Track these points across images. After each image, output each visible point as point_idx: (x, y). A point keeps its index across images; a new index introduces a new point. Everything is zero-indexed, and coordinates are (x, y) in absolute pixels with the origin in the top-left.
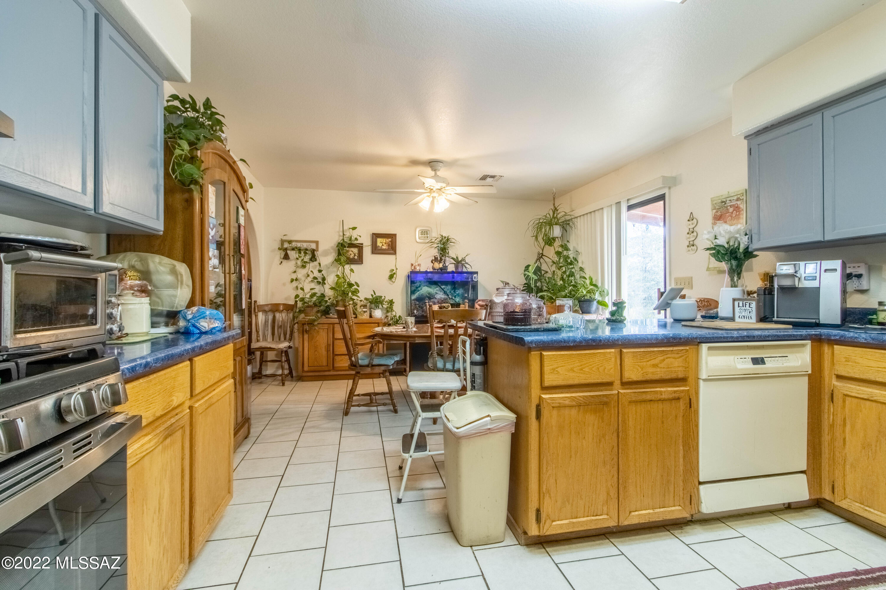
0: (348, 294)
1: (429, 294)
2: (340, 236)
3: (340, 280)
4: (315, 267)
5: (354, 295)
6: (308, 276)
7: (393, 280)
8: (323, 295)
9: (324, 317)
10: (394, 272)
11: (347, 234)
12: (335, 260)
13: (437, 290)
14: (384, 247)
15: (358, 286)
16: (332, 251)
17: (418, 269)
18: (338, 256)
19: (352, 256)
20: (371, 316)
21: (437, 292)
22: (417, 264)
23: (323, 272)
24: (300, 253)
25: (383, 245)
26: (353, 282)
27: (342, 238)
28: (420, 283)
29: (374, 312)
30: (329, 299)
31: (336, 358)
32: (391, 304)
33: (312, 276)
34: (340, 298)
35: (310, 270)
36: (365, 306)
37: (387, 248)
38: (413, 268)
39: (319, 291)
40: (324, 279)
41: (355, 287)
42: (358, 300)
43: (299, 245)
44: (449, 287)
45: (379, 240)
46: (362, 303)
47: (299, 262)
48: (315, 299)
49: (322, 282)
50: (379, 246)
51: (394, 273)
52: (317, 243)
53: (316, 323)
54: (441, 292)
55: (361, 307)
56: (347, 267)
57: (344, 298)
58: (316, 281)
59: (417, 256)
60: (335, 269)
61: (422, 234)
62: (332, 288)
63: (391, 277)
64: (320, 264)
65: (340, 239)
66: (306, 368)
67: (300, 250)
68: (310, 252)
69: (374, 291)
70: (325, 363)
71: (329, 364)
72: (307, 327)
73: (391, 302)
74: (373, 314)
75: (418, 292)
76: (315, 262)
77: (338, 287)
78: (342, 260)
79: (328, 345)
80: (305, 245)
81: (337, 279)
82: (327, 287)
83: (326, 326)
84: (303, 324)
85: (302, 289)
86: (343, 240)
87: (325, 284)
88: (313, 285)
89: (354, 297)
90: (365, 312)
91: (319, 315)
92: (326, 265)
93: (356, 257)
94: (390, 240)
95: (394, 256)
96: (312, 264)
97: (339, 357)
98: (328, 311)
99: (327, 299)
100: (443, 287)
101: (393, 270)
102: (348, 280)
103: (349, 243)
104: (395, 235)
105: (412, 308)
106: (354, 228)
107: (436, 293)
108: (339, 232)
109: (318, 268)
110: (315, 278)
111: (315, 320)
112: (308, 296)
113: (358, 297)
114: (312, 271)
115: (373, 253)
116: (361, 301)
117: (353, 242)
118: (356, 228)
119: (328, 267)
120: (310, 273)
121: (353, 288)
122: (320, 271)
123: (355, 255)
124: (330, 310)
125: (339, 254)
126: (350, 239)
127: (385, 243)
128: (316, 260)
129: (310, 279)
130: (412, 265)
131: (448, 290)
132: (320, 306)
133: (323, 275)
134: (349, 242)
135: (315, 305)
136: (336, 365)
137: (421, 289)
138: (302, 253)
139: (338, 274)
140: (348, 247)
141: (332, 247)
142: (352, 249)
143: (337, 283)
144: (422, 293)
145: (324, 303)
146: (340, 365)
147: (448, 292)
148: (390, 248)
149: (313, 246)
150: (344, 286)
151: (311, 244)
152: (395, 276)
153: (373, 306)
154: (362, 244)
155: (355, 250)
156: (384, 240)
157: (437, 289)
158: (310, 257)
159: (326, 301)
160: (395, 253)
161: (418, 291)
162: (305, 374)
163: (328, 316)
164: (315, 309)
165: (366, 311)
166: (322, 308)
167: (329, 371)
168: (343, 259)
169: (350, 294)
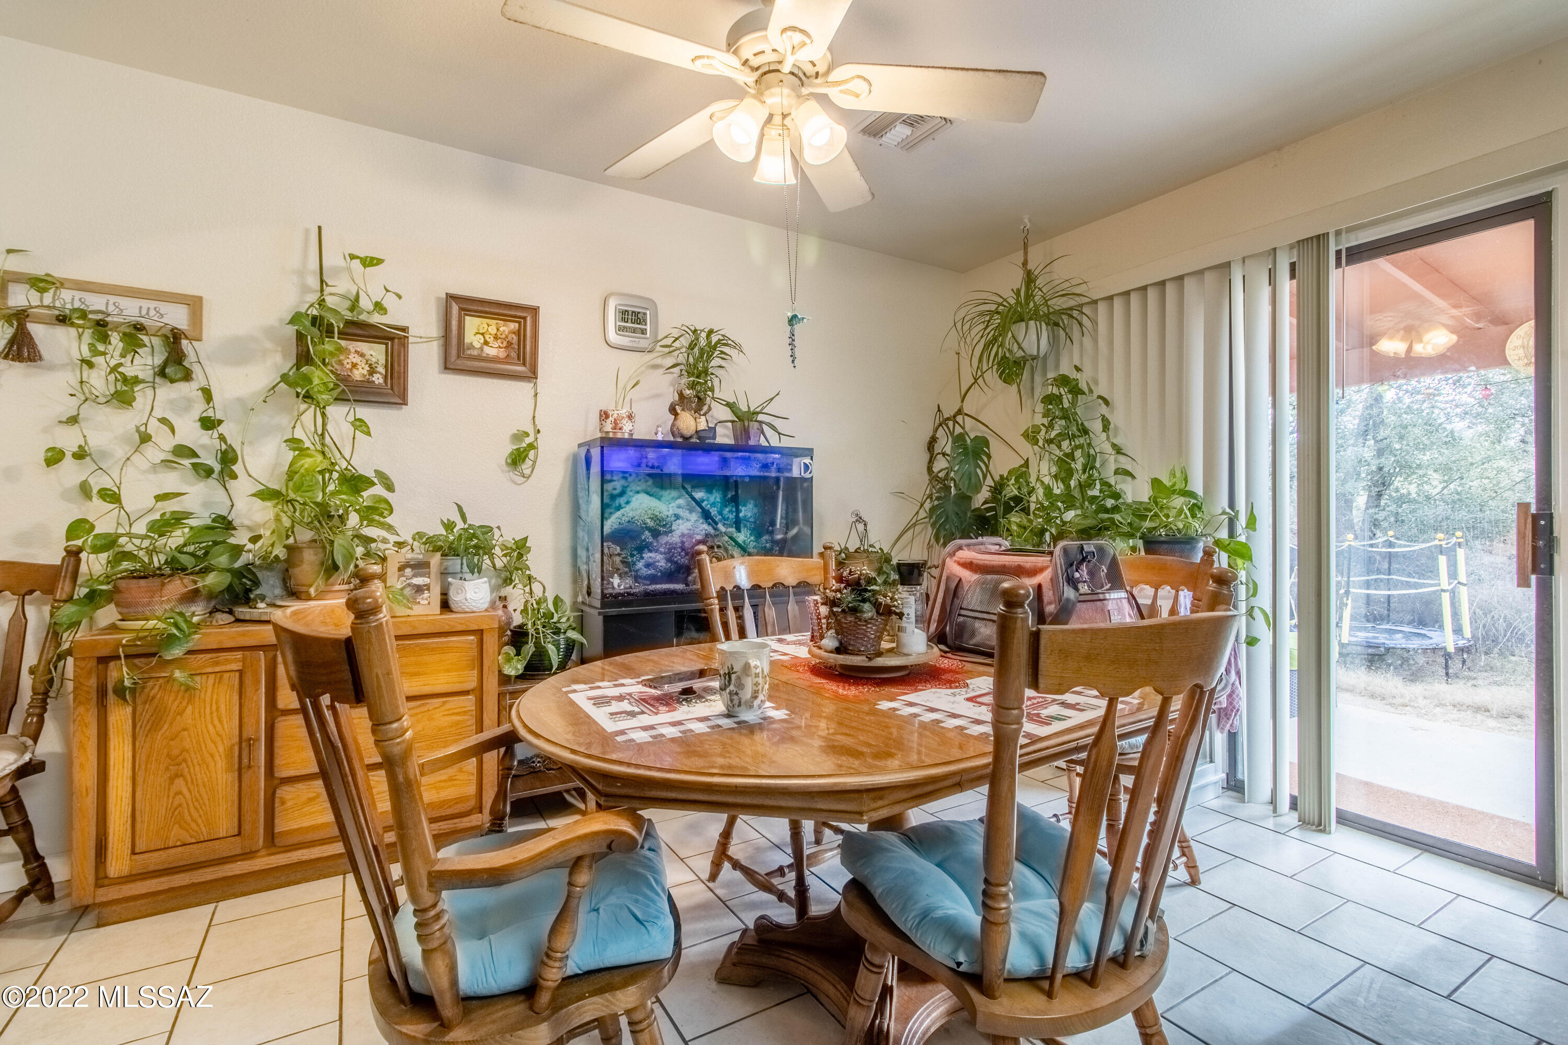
0: (342, 519)
1: (655, 518)
2: (305, 289)
3: (307, 462)
4: (186, 405)
5: (371, 523)
6: (145, 438)
7: (526, 467)
8: (225, 524)
9: (223, 618)
10: (528, 440)
11: (340, 286)
12: (284, 378)
13: (679, 507)
14: (490, 351)
15: (390, 488)
16: (268, 345)
17: (626, 429)
18: (298, 366)
19: (359, 374)
20: (445, 605)
21: (680, 512)
22: (624, 412)
23: (221, 429)
24: (105, 339)
25: (486, 343)
26: (371, 474)
27: (313, 297)
28: (623, 482)
29: (462, 589)
30: (255, 539)
31: (286, 792)
32: (520, 556)
33: (164, 442)
34: (304, 535)
35: (158, 413)
36: (420, 567)
37: (502, 354)
38: (608, 427)
39: (206, 505)
40: (228, 458)
41: (378, 490)
42: (385, 541)
43: (96, 302)
44: (716, 497)
45: (473, 324)
46: (406, 555)
47: (99, 381)
48: (176, 538)
49: (217, 467)
50: (471, 346)
51: (531, 446)
52: (195, 304)
53: (177, 652)
54: (691, 511)
55: (401, 569)
56: (339, 415)
57: (326, 534)
58: (187, 462)
59: (620, 385)
60: (285, 420)
61: (623, 320)
62: (267, 494)
63: (517, 459)
64: (207, 394)
65: (307, 302)
66: (118, 864)
67: (101, 328)
68: (156, 341)
69: (460, 508)
70: (225, 824)
71: (247, 827)
72: (122, 673)
73: (520, 548)
74: (455, 598)
75: (618, 514)
76: (183, 387)
77: (297, 489)
78: (316, 381)
79: (245, 743)
80: (131, 309)
81: (290, 455)
82: (242, 487)
83: (234, 662)
84: (104, 661)
85: (111, 497)
86: (321, 302)
87: (234, 476)
88: (171, 481)
89: (371, 532)
90: (419, 589)
91: (197, 612)
92: (240, 400)
93: (378, 379)
94: (513, 326)
95: (525, 387)
96: (167, 392)
97: (300, 786)
98: (248, 591)
99: (240, 538)
100: (699, 495)
101: (527, 435)
102: (344, 464)
103: (349, 323)
104: (534, 311)
106: (371, 262)
107: (677, 517)
108: (301, 273)
109: (199, 408)
110: (183, 451)
111: (170, 640)
112: (140, 528)
113: (390, 528)
114: (163, 421)
115: (447, 366)
116: (400, 545)
117: (363, 317)
118: (380, 261)
119: (247, 408)
120: (154, 427)
121: (365, 494)
122: (208, 424)
123: (372, 371)
124: (256, 583)
125: (304, 358)
126: (354, 305)
127: (496, 338)
128: (187, 376)
129: (154, 454)
130: (604, 415)
131: (713, 505)
132: (205, 571)
133: (222, 438)
134: (348, 315)
135: (176, 567)
136: (281, 826)
137: (628, 503)
138: (115, 338)
139: (299, 434)
140: (343, 335)
141: (269, 332)
142: (363, 347)
143: (291, 473)
144: (631, 514)
145: (222, 560)
146: (306, 823)
147: (714, 511)
148: (514, 355)
149: (177, 317)
150: (325, 485)
151: (164, 307)
152: (532, 454)
153: (455, 563)
154: (404, 329)
155: (376, 352)
156: (491, 326)
157: (681, 501)
158: (159, 360)
159: (237, 550)
160: (532, 375)
161: (619, 508)
162: (113, 893)
163: (242, 611)
164: (177, 586)
165: (428, 587)
166: (211, 580)
167: (248, 855)
168: (318, 376)
169: (353, 519)
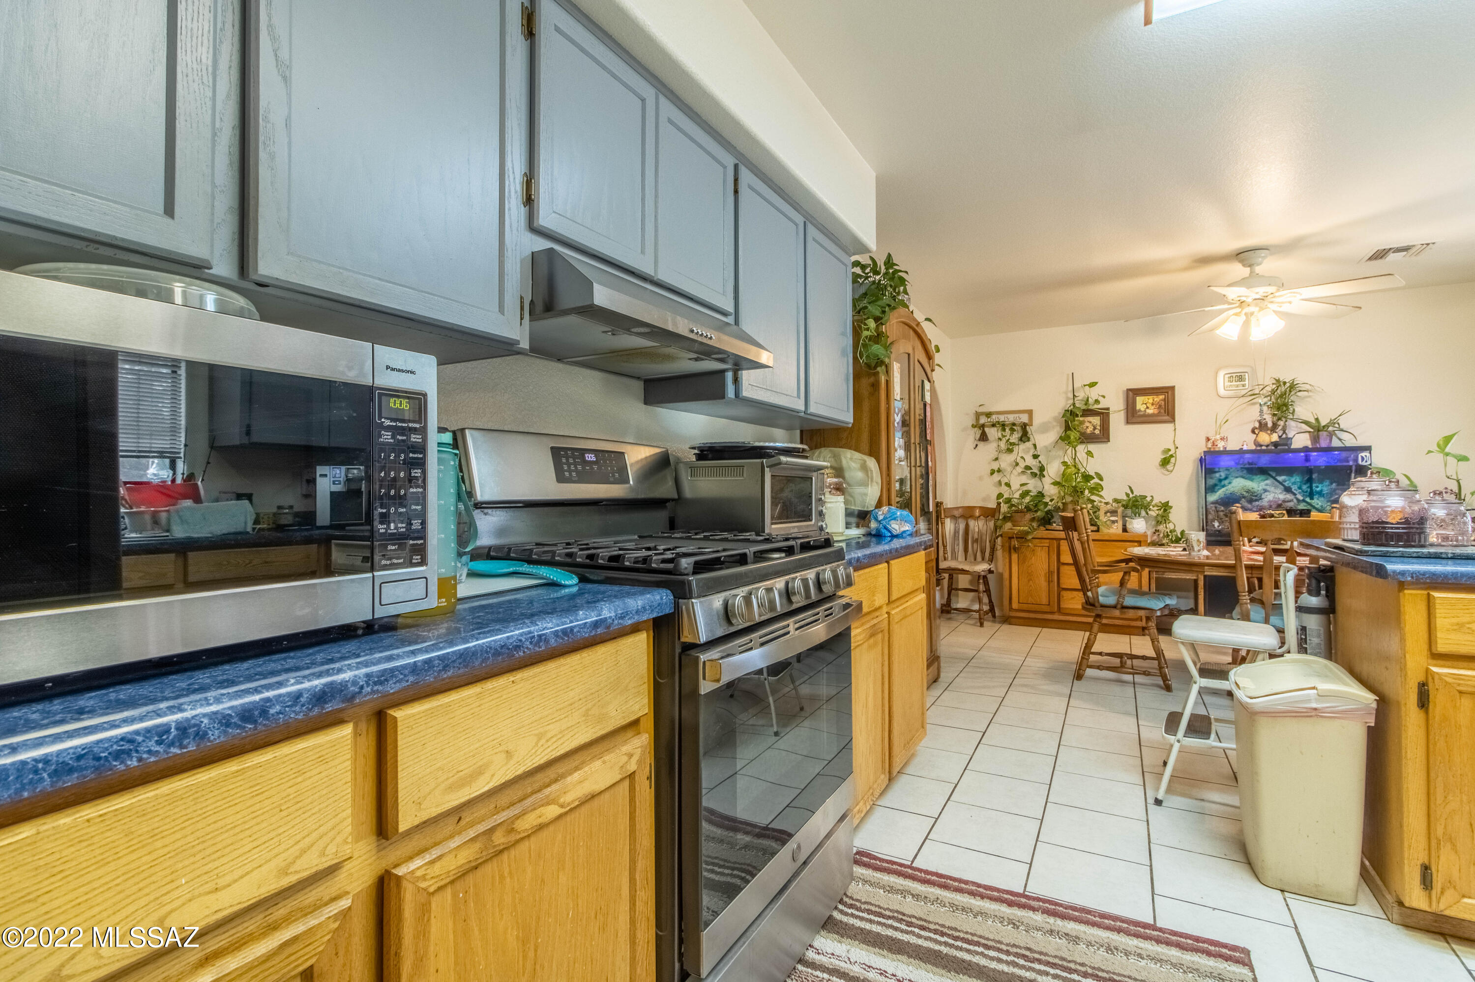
0: (1082, 493)
1: (1248, 491)
2: (1068, 399)
3: (1069, 471)
4: (1027, 451)
5: (1093, 494)
6: (1017, 464)
7: (1170, 467)
8: (1041, 495)
9: (1042, 528)
10: (1170, 453)
11: (1081, 395)
12: (1061, 438)
13: (1267, 485)
14: (1150, 411)
15: (1101, 479)
16: (1055, 424)
17: (1221, 446)
18: (1066, 431)
19: (1089, 431)
20: (1125, 530)
21: (1268, 488)
22: (1218, 437)
23: (1040, 458)
24: (1004, 430)
25: (1147, 408)
26: (1092, 473)
27: (1071, 402)
28: (1227, 472)
29: (1131, 523)
30: (1052, 500)
31: (1064, 594)
32: (1165, 510)
33: (1022, 465)
34: (1069, 499)
35: (1020, 455)
36: (1114, 512)
37: (1156, 411)
38: (1210, 445)
39: (1035, 487)
40: (1042, 469)
41: (1096, 480)
42: (1101, 502)
43: (1002, 418)
44: (1297, 478)
45: (1140, 400)
46: (1109, 507)
47: (1003, 445)
48: (1027, 499)
49: (1038, 473)
50: (1140, 410)
51: (1172, 456)
52: (1030, 413)
53: (1030, 537)
54: (1276, 487)
55: (1106, 513)
56: (1081, 449)
57: (1076, 498)
58: (1029, 472)
59: (1218, 424)
60: (1061, 453)
61: (1230, 381)
62: (1056, 483)
63: (1165, 462)
64: (1035, 446)
65: (1068, 405)
66: (1015, 605)
67: (1003, 426)
68: (1019, 428)
69: (1130, 488)
70: (1045, 600)
71: (1051, 603)
72: (1015, 543)
73: (1166, 507)
74: (1129, 526)
75: (1223, 489)
76: (1027, 443)
77: (1066, 481)
78: (1072, 437)
79: (1050, 573)
80: (1011, 418)
81: (1063, 468)
82: (1047, 481)
83: (1046, 543)
84: (1010, 538)
85: (1008, 485)
86: (1074, 404)
87: (1044, 476)
88: (1024, 479)
89: (1093, 498)
90: (1113, 522)
91: (1035, 524)
92: (1046, 447)
93: (1097, 432)
94: (1162, 397)
95: (1170, 426)
96: (1022, 446)
97: (1068, 592)
98: (1050, 520)
99: (1047, 500)
100: (1280, 478)
101: (1169, 450)
102: (1083, 470)
103: (1084, 410)
104: (1172, 388)
105: (1210, 517)
106: (1093, 385)
107: (1265, 491)
108: (1066, 393)
109: (1032, 452)
110: (1028, 468)
111: (1027, 533)
112: (1017, 495)
113: (1101, 496)
114: (1022, 457)
115: (1128, 422)
116: (1107, 503)
117: (1091, 407)
118: (1096, 383)
119: (1048, 450)
120: (1019, 460)
121: (1092, 482)
122: (1035, 457)
123: (1095, 429)
124: (1052, 517)
125: (1067, 428)
126: (1087, 402)
127: (1153, 404)
128: (1028, 440)
129: (1019, 469)
130: (1208, 439)
131: (1294, 483)
132: (1036, 511)
133: (1040, 462)
134: (1084, 407)
135: (1028, 509)
136: (1063, 605)
137: (1230, 483)
138: (1007, 430)
139: (1066, 460)
140: (1082, 416)
141: (1055, 419)
142: (1090, 419)
143: (1063, 475)
144: (1232, 490)
145: (1042, 507)
146: (1071, 606)
147: (1294, 488)
148: (1162, 411)
149: (1024, 418)
150: (1076, 479)
151: (1021, 415)
152: (1173, 460)
153: (1129, 512)
154: (1108, 409)
155: (1096, 420)
156: (1150, 399)
157: (1268, 482)
158: (1020, 435)
159: (1046, 504)
160: (1172, 420)
161: (1224, 486)
162: (1013, 614)
163: (1049, 527)
164: (1029, 516)
165: (1117, 521)
166: (1039, 513)
167: (1052, 613)
168: (1073, 435)
169: (1087, 492)
